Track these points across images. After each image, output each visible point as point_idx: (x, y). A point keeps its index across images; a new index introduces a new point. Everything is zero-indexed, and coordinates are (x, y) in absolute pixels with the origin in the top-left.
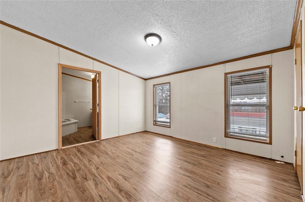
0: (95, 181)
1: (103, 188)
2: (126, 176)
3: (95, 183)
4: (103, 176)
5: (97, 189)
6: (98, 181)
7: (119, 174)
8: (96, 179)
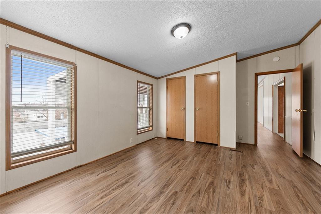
0: (260, 203)
1: (256, 191)
2: (226, 184)
3: (261, 202)
4: (247, 201)
5: (263, 195)
6: (257, 201)
7: (228, 189)
8: (258, 205)
